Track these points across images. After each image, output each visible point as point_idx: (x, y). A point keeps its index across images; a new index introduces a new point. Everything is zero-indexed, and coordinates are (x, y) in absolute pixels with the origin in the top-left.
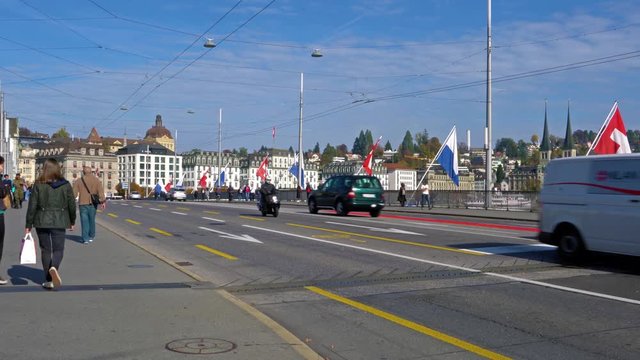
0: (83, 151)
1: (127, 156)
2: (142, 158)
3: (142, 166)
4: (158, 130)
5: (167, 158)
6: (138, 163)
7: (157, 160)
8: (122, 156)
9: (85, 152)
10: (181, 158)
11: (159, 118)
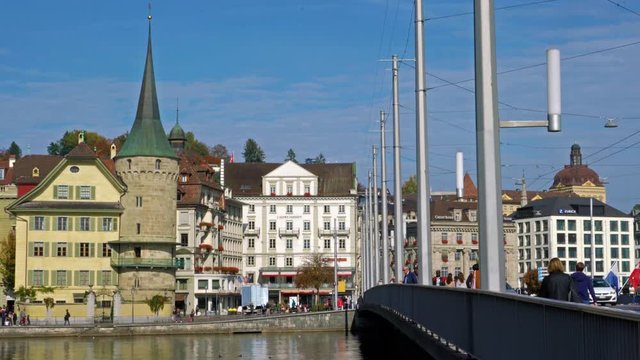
0: (458, 214)
1: (532, 221)
2: (560, 224)
3: (561, 238)
4: (575, 172)
5: (606, 221)
6: (554, 232)
7: (587, 226)
8: (524, 221)
9: (460, 216)
10: (631, 221)
11: (575, 150)
